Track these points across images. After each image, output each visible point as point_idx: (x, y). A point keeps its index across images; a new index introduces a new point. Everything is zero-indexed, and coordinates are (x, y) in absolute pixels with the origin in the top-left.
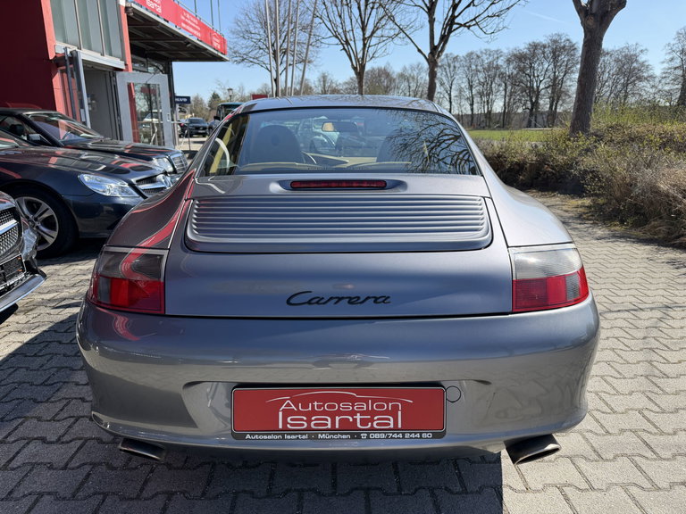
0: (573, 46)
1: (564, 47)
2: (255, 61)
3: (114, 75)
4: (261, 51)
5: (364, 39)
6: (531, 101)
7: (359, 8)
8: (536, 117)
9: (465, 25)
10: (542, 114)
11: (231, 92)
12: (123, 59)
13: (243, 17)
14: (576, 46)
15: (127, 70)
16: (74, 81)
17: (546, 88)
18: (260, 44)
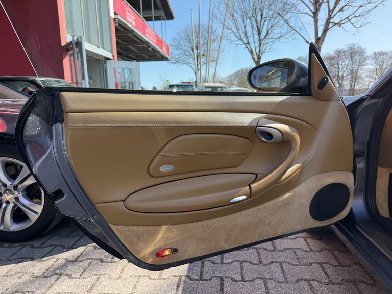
0: (362, 50)
1: (357, 51)
2: (184, 62)
3: (105, 63)
4: (187, 56)
5: (260, 40)
6: (339, 83)
7: (256, 22)
8: (342, 92)
9: (338, 24)
10: (345, 90)
11: (168, 82)
12: (111, 52)
13: (176, 37)
14: (364, 50)
15: (114, 59)
16: (78, 63)
17: (348, 75)
18: (187, 53)
